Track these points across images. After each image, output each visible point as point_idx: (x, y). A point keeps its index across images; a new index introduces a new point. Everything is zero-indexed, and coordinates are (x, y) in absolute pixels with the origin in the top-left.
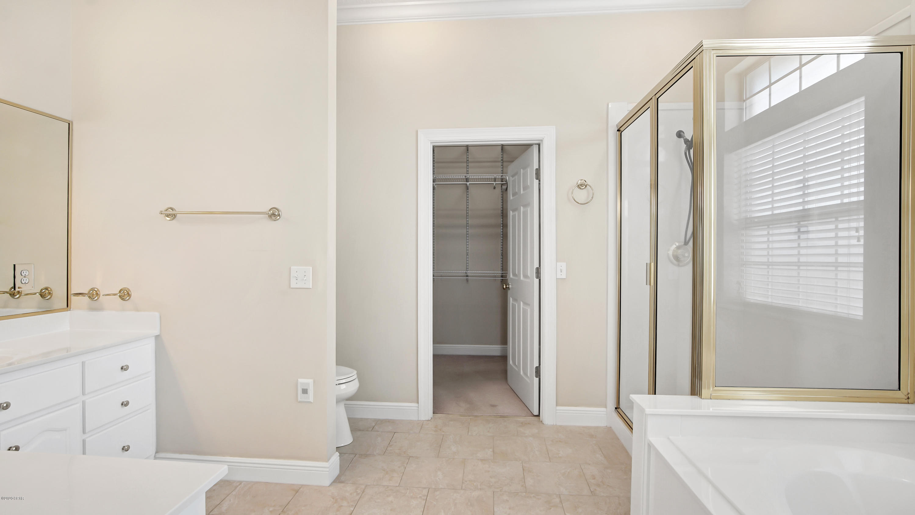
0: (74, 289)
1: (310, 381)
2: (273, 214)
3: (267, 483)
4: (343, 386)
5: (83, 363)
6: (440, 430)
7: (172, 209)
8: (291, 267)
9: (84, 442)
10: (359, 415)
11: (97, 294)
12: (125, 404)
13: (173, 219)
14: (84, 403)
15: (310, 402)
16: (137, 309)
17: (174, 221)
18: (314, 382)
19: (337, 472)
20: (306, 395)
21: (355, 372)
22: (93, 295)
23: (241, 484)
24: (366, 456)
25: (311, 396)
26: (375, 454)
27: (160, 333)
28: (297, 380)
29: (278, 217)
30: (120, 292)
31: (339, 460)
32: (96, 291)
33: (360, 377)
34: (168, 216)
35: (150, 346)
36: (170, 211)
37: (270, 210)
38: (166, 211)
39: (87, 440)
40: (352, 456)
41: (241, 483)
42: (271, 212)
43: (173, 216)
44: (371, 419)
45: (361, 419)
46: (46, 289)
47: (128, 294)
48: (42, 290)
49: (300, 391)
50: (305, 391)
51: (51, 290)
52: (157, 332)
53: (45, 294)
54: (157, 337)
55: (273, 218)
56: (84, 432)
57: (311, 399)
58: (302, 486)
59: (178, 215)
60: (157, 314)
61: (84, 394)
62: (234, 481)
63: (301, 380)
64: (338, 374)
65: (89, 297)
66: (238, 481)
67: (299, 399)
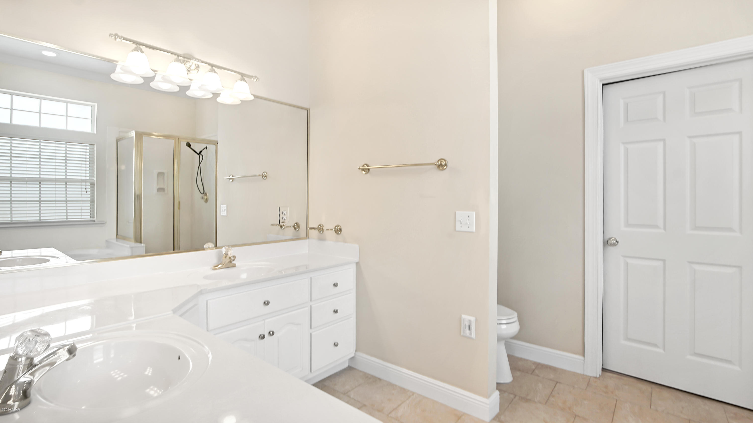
0: (310, 226)
1: (472, 319)
2: (441, 165)
3: (434, 402)
4: (504, 327)
5: (311, 279)
6: (612, 393)
7: (367, 165)
8: (457, 212)
9: (311, 334)
10: (518, 354)
11: (322, 229)
12: (336, 312)
13: (367, 173)
14: (311, 307)
15: (471, 338)
16: (345, 241)
17: (368, 175)
18: (477, 320)
19: (497, 410)
20: (468, 331)
21: (516, 314)
22: (320, 229)
23: (413, 395)
24: (526, 400)
25: (473, 333)
26: (536, 401)
27: (359, 261)
28: (461, 316)
29: (445, 167)
30: (335, 227)
31: (499, 396)
32: (322, 227)
33: (520, 320)
34: (364, 170)
35: (352, 269)
36: (366, 167)
37: (438, 161)
38: (363, 166)
39: (313, 334)
40: (512, 396)
41: (413, 393)
42: (439, 163)
43: (368, 171)
44: (531, 361)
45: (521, 359)
46: (297, 223)
47: (340, 230)
48: (294, 225)
49: (463, 326)
50: (468, 327)
51: (299, 224)
52: (357, 260)
53: (296, 227)
54: (357, 264)
55: (441, 168)
56: (311, 328)
57: (473, 335)
58: (464, 414)
59: (371, 170)
60: (357, 246)
61: (311, 300)
62: (408, 391)
63: (464, 316)
64: (499, 314)
65: (318, 231)
66: (412, 392)
67: (462, 333)
